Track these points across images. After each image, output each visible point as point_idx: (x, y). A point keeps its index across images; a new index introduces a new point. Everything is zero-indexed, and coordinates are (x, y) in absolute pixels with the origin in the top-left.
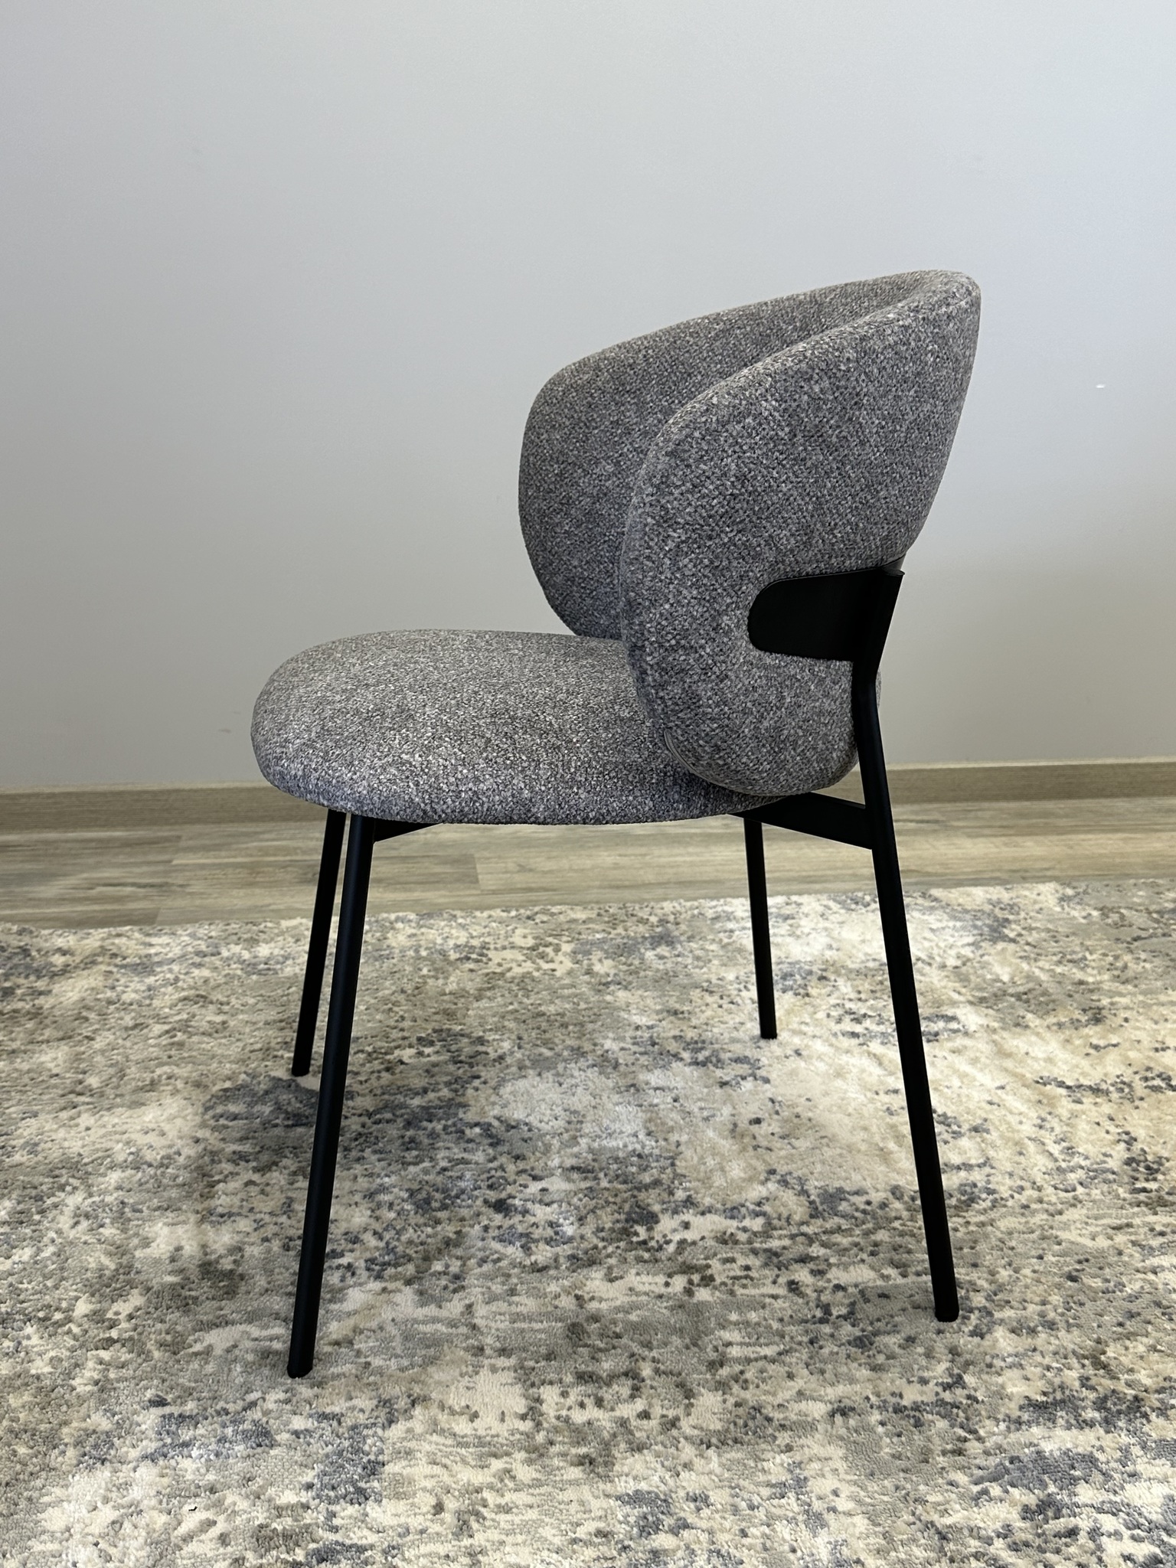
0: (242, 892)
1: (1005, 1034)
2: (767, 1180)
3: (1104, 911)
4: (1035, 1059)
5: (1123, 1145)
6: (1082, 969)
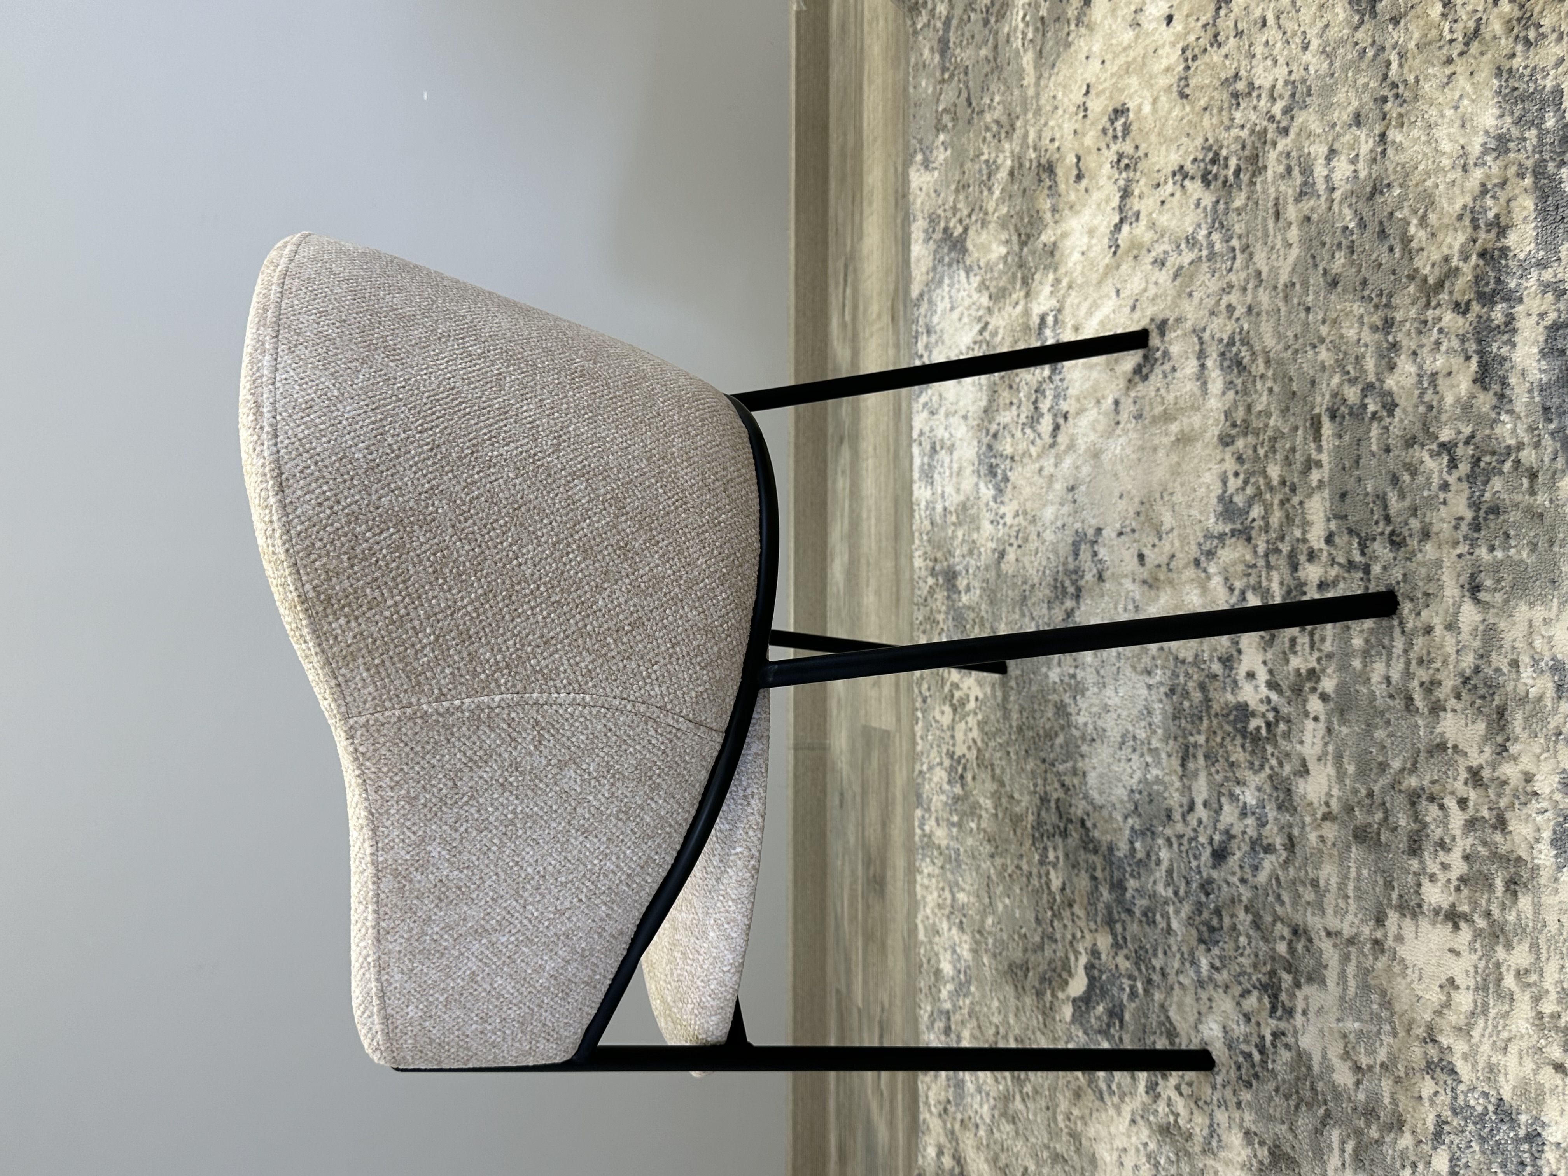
1: (1062, 270)
2: (1205, 571)
3: (939, 128)
4: (1089, 247)
5: (1187, 183)
6: (998, 168)
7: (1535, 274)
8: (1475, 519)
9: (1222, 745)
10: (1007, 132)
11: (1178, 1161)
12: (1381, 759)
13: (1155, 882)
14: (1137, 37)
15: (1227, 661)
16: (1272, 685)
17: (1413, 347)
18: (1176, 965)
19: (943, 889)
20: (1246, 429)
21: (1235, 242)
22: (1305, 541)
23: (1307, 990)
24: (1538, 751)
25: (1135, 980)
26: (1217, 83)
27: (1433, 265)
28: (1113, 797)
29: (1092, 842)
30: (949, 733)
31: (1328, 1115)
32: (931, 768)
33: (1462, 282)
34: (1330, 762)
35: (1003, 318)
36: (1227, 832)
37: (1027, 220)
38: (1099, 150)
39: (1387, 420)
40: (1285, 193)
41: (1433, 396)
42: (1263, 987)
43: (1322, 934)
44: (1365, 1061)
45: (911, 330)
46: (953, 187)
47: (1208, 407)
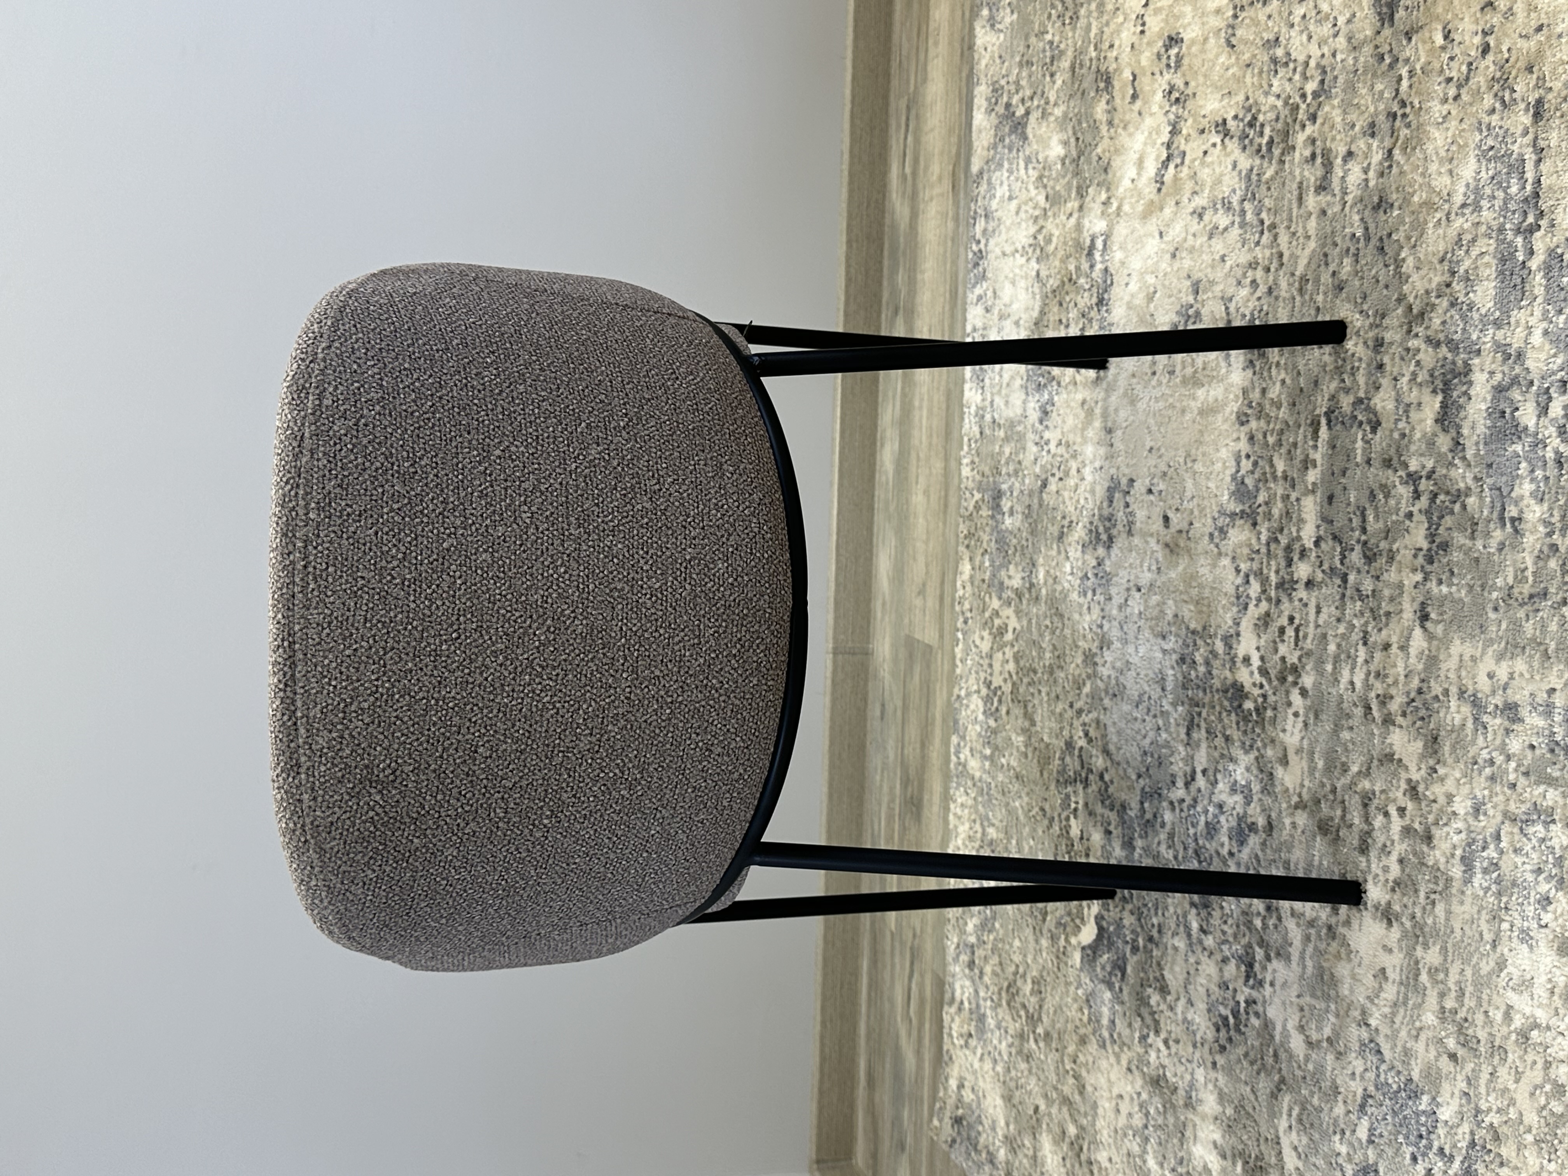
1: (1113, 191)
2: (1218, 547)
4: (1138, 177)
6: (1060, 55)
7: (1491, 331)
8: (1429, 550)
9: (1221, 720)
10: (1071, 18)
11: (1165, 1112)
12: (1344, 759)
13: (1159, 843)
15: (1228, 641)
16: (1264, 672)
17: (1395, 374)
18: (1173, 926)
19: (974, 821)
20: (1261, 414)
21: (1264, 215)
22: (1299, 538)
23: (1276, 964)
24: (1458, 775)
25: (1137, 936)
26: (1259, 42)
27: (1416, 297)
28: (1128, 755)
29: (1109, 797)
30: (987, 661)
31: (1283, 1081)
32: (968, 695)
33: (1437, 321)
34: (1304, 755)
35: (1057, 225)
36: (1220, 806)
37: (1084, 125)
38: (1153, 74)
39: (1370, 436)
40: (1308, 179)
41: (1405, 425)
42: (1240, 958)
43: (1289, 914)
44: (1315, 1036)
45: (970, 209)
46: (1018, 59)
47: (1230, 381)
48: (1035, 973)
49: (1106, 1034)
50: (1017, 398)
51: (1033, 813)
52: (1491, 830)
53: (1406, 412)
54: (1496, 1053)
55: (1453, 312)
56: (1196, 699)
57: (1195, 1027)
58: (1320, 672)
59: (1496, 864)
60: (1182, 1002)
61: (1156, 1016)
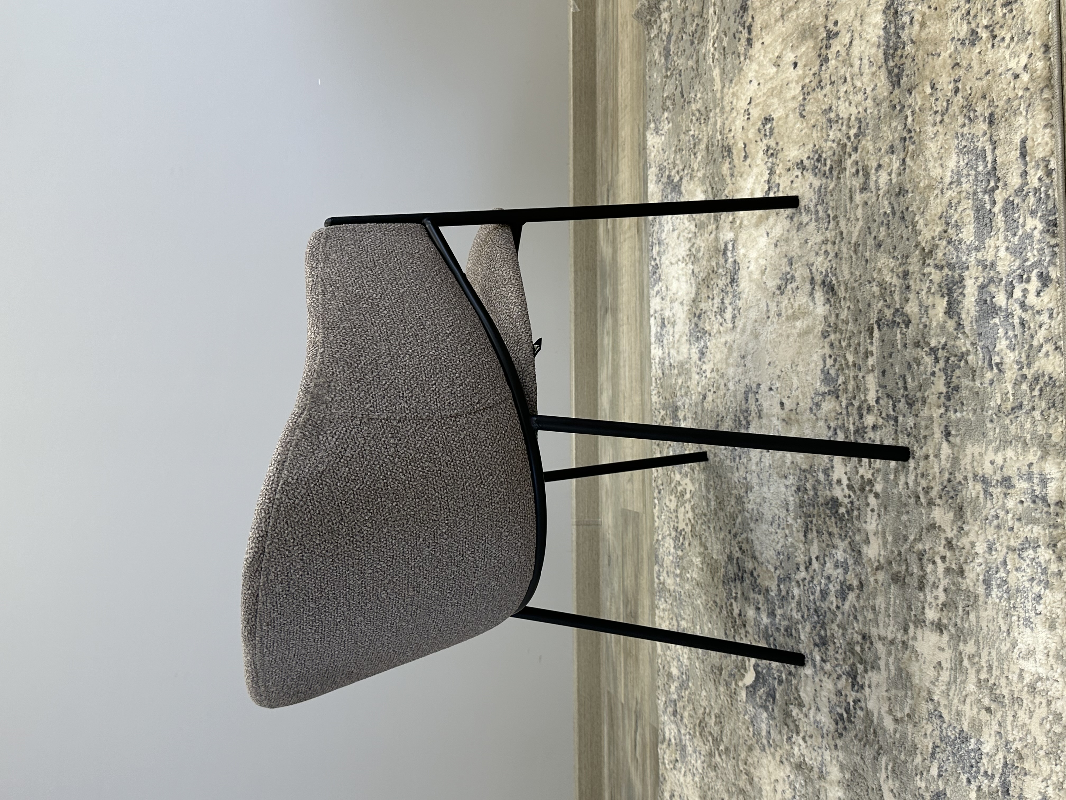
0: (641, 666)
2: (816, 415)
3: (664, 108)
5: (805, 172)
6: (699, 142)
7: (974, 254)
8: (947, 392)
9: (825, 523)
10: (705, 119)
11: (806, 785)
12: (905, 533)
13: (791, 610)
14: (777, 72)
15: (826, 472)
16: (850, 487)
17: (917, 290)
20: (836, 329)
21: (830, 212)
22: (866, 400)
23: (871, 673)
24: (977, 529)
25: (781, 672)
26: (820, 111)
27: (927, 242)
28: (768, 556)
29: (757, 586)
30: (674, 514)
31: (880, 748)
32: (664, 538)
33: (940, 255)
34: (880, 535)
35: (703, 241)
36: (829, 578)
37: (716, 179)
38: (756, 141)
39: (905, 330)
40: (855, 186)
41: (927, 319)
42: (848, 673)
43: (877, 638)
44: (899, 715)
45: (649, 241)
46: (673, 149)
47: (816, 313)
48: (716, 711)
49: (765, 741)
50: (684, 349)
51: (710, 605)
52: (1000, 560)
53: (926, 311)
54: (1016, 702)
55: (950, 247)
56: (808, 512)
57: (822, 725)
58: (886, 480)
59: (1005, 581)
60: (813, 709)
61: (797, 723)
